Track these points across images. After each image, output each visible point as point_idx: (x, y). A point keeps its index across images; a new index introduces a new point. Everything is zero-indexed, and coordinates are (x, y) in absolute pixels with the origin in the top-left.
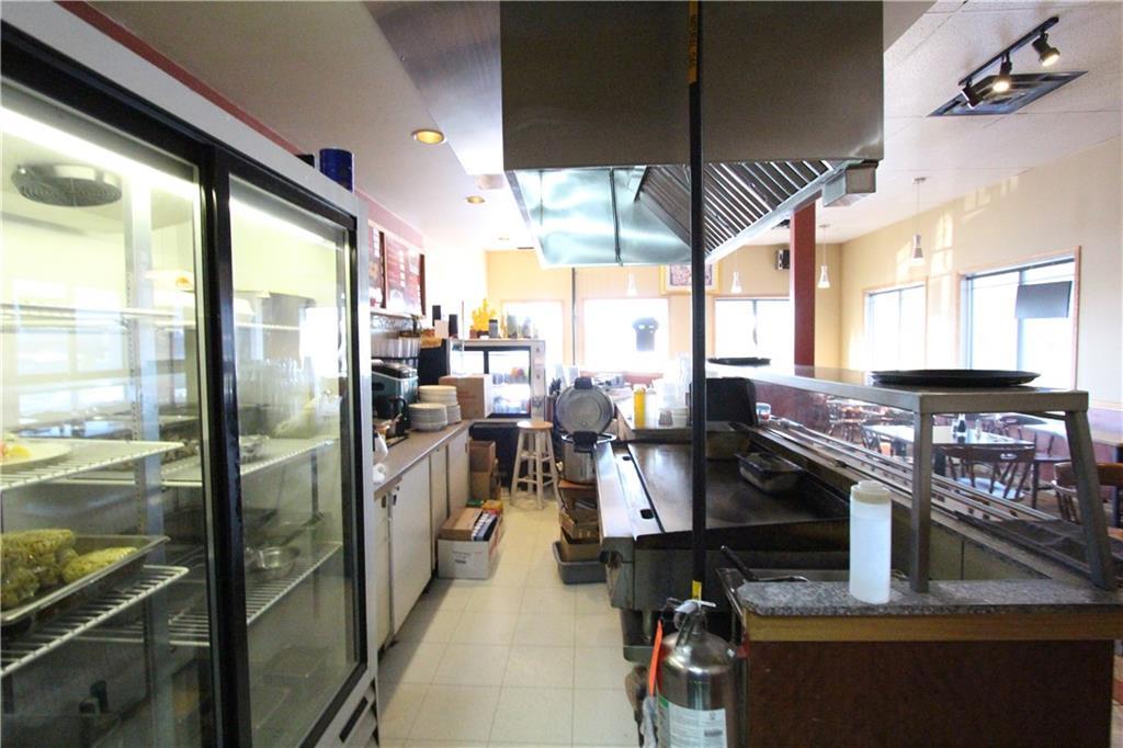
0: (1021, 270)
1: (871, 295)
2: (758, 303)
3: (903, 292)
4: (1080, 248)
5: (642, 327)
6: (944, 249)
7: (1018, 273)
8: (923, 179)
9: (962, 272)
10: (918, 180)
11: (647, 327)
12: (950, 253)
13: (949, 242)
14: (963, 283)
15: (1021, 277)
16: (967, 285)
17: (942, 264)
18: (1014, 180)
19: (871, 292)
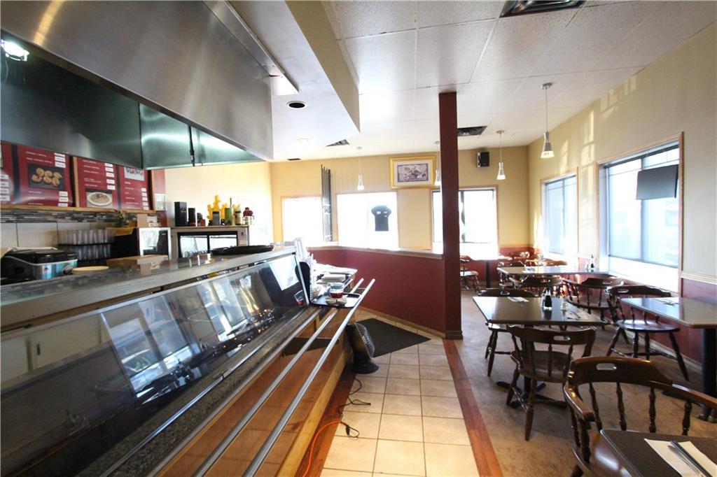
0: (642, 157)
1: (546, 184)
2: (465, 193)
3: (566, 181)
4: (683, 133)
5: (379, 213)
6: (589, 144)
7: (640, 160)
8: (550, 84)
9: (600, 162)
10: (545, 85)
11: (382, 212)
12: (593, 147)
13: (591, 138)
14: (601, 172)
15: (642, 164)
16: (605, 172)
17: (588, 157)
18: (634, 79)
19: (547, 181)
